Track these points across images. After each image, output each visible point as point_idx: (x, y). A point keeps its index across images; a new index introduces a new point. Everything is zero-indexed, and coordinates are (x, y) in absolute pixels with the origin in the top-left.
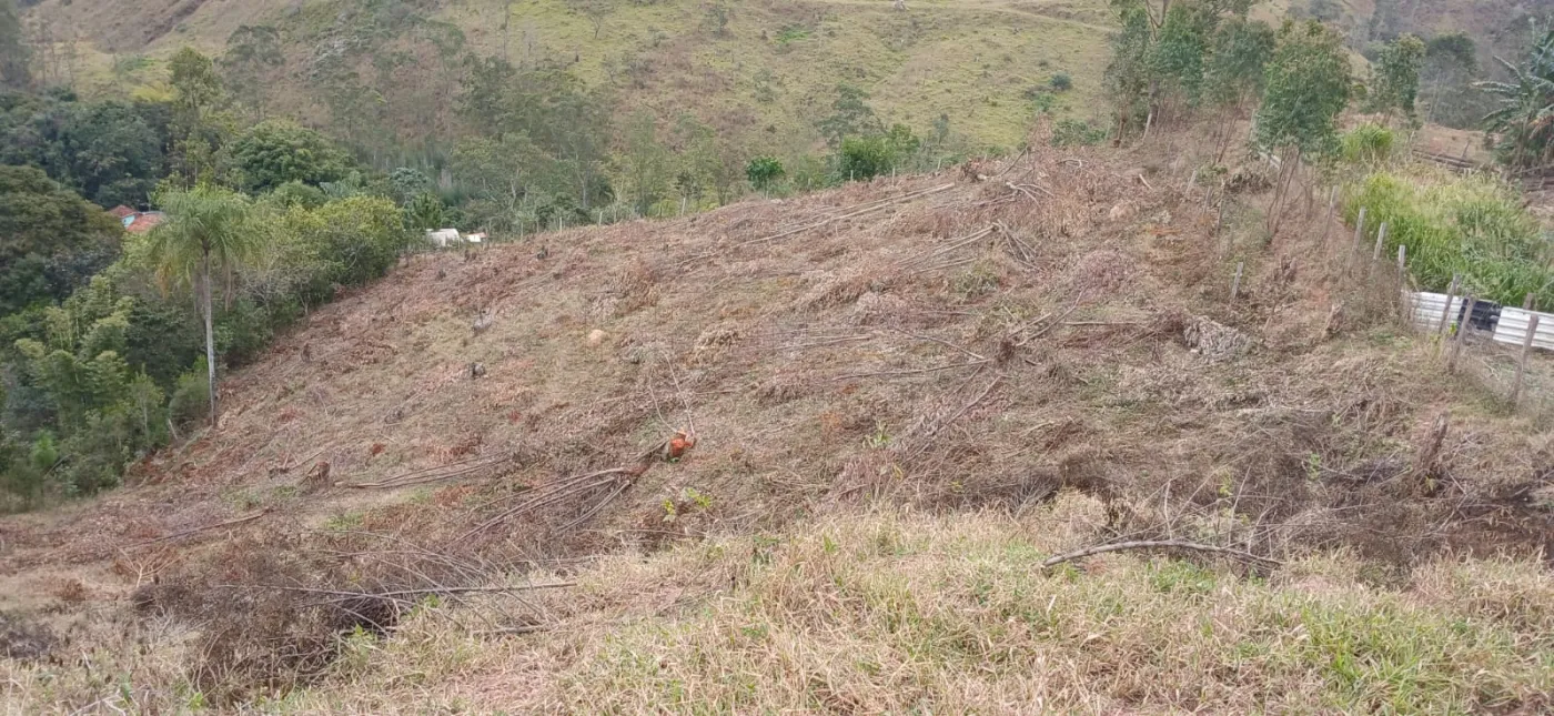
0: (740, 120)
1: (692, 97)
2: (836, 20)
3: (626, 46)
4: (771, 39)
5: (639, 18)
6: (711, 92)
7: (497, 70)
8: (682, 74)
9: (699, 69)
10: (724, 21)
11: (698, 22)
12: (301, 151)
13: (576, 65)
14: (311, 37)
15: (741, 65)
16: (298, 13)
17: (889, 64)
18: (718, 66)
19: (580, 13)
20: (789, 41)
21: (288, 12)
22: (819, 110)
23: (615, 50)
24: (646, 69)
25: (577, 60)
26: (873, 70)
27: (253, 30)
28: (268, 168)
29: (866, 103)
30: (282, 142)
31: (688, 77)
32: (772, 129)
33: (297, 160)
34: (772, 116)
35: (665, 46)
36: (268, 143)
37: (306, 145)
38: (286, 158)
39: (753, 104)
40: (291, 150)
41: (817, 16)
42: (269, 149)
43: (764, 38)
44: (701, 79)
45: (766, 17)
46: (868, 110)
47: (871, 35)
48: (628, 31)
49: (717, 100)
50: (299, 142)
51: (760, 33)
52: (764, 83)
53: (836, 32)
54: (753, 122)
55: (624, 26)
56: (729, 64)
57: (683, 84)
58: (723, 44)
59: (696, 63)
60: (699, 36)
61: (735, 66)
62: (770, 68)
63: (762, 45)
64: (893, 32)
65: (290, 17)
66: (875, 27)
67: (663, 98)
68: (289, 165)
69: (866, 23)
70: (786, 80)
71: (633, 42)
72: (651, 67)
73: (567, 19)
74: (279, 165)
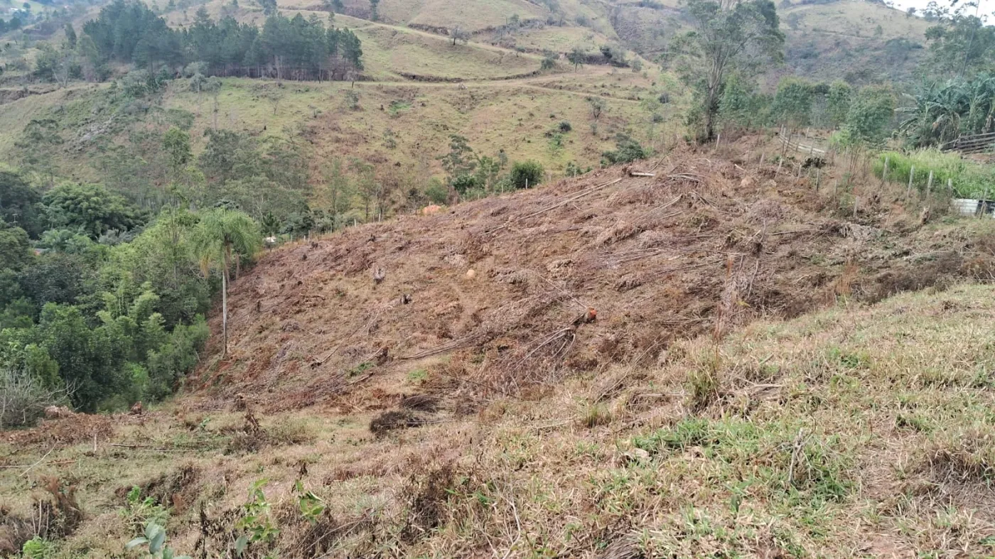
0: (378, 160)
1: (344, 147)
2: (424, 96)
3: (295, 118)
4: (386, 110)
5: (300, 101)
6: (357, 144)
8: (335, 134)
9: (346, 130)
10: (356, 100)
11: (340, 102)
12: (95, 199)
13: (265, 132)
14: (73, 125)
15: (372, 127)
16: (62, 109)
17: (461, 121)
18: (358, 127)
19: (261, 99)
20: (398, 110)
21: (54, 109)
22: (425, 151)
23: (291, 122)
24: (313, 132)
25: (265, 129)
26: (453, 126)
27: (40, 123)
28: (73, 211)
30: (80, 194)
31: (340, 136)
32: (398, 164)
33: (93, 205)
34: (396, 156)
35: (321, 117)
36: (71, 195)
37: (97, 195)
38: (85, 204)
39: (384, 149)
40: (87, 198)
41: (412, 95)
42: (72, 199)
43: (382, 109)
44: (348, 136)
45: (381, 96)
47: (448, 104)
48: (295, 110)
49: (361, 148)
50: (92, 193)
51: (380, 107)
52: (388, 137)
53: (426, 103)
54: (386, 160)
55: (291, 106)
56: (364, 126)
57: (338, 140)
58: (358, 114)
59: (343, 127)
60: (342, 111)
61: (368, 127)
62: (389, 127)
63: (381, 113)
64: (460, 102)
65: (56, 113)
66: (448, 99)
67: (327, 149)
68: (87, 209)
69: (443, 98)
70: (401, 134)
71: (300, 116)
72: (316, 131)
73: (254, 103)
74: (81, 209)
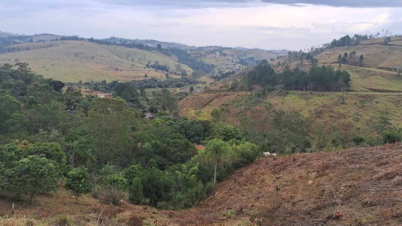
0: (349, 126)
1: (334, 120)
2: (378, 98)
3: (315, 107)
4: (358, 104)
5: (319, 100)
6: (340, 119)
7: (281, 113)
8: (331, 114)
9: (336, 113)
10: (344, 100)
11: (336, 100)
12: (233, 132)
13: (301, 112)
14: (237, 106)
15: (349, 111)
16: (234, 101)
17: (397, 111)
18: (342, 111)
19: (302, 99)
20: (364, 105)
21: (232, 101)
22: (374, 123)
23: (312, 108)
24: (321, 113)
25: (301, 110)
26: (391, 112)
27: (224, 105)
28: (225, 136)
29: (390, 121)
30: (229, 130)
31: (334, 115)
32: (359, 129)
33: (232, 134)
34: (359, 125)
35: (326, 107)
36: (226, 130)
37: (234, 131)
38: (230, 134)
39: (353, 121)
40: (231, 132)
41: (372, 98)
42: (226, 131)
43: (356, 104)
44: (337, 115)
45: (356, 98)
46: (390, 124)
47: (390, 103)
48: (316, 103)
49: (342, 121)
50: (233, 130)
51: (355, 103)
52: (356, 116)
53: (379, 102)
54: (353, 126)
55: (314, 102)
56: (345, 111)
57: (331, 116)
58: (344, 106)
59: (335, 111)
60: (336, 104)
61: (347, 111)
62: (358, 112)
63: (355, 106)
64: (397, 102)
65: (233, 102)
66: (391, 100)
67: (325, 120)
68: (230, 135)
69: (388, 99)
70: (363, 115)
71: (317, 106)
72: (322, 112)
73: (299, 100)
74: (228, 135)
